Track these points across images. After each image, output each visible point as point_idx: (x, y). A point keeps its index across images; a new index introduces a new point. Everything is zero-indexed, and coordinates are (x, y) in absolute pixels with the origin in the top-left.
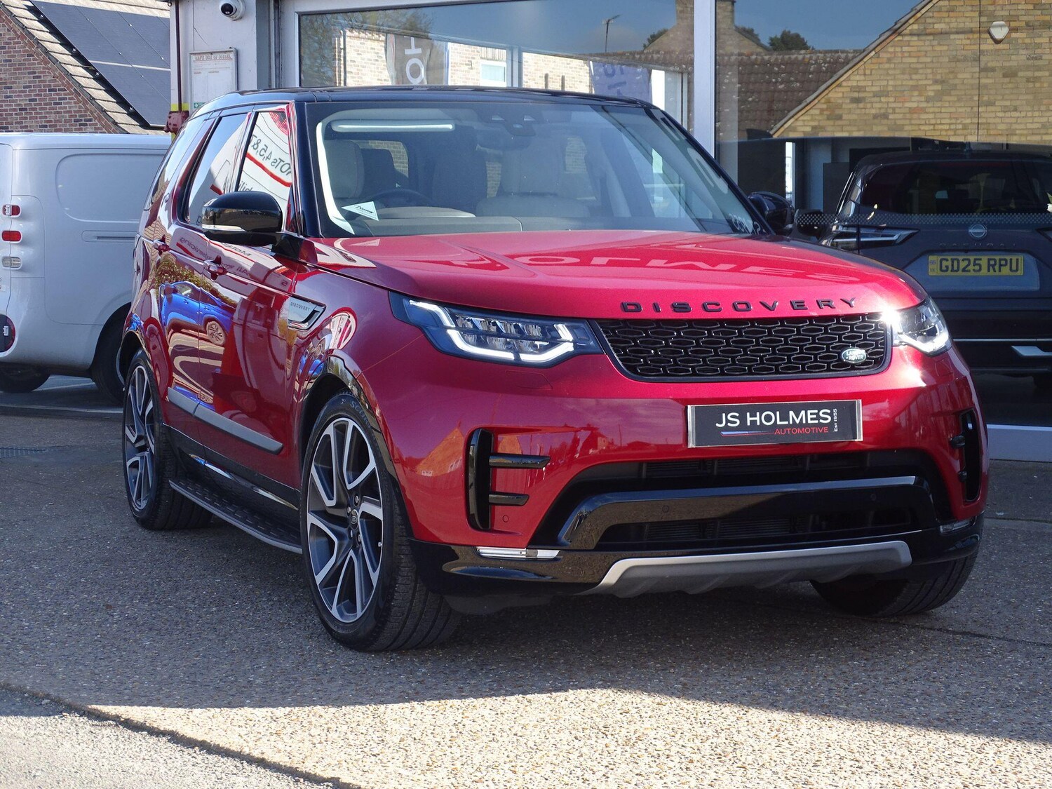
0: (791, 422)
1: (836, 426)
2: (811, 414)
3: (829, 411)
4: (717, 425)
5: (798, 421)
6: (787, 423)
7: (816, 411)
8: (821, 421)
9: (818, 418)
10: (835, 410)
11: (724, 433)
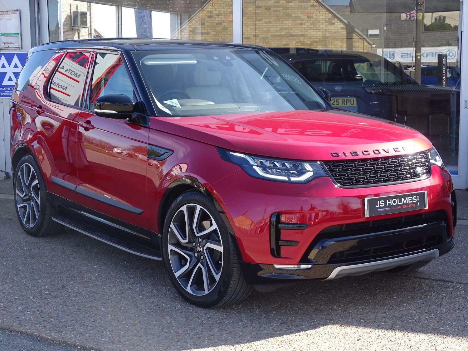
0: (403, 203)
1: (418, 203)
2: (410, 199)
3: (416, 197)
4: (376, 206)
5: (405, 202)
6: (401, 203)
7: (411, 197)
8: (413, 201)
9: (412, 200)
10: (418, 196)
11: (379, 210)
